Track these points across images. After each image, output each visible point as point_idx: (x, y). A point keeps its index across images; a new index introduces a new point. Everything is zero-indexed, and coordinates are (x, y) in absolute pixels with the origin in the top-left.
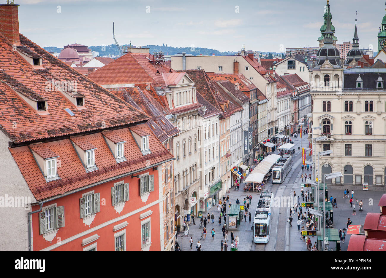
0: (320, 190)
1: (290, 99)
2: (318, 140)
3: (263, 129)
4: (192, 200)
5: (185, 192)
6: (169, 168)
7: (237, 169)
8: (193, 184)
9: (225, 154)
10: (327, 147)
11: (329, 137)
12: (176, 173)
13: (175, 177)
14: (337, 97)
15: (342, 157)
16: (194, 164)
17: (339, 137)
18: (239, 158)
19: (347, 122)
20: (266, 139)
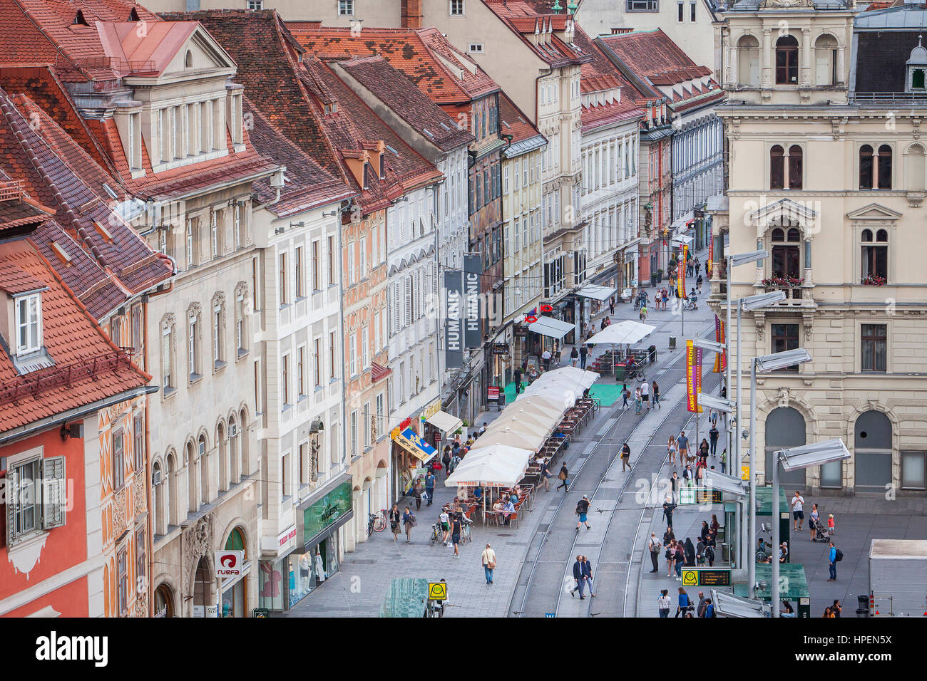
0: (758, 514)
1: (637, 136)
2: (751, 308)
3: (525, 263)
4: (227, 561)
5: (199, 529)
6: (128, 426)
7: (415, 432)
8: (228, 496)
9: (368, 365)
10: (786, 337)
11: (797, 295)
12: (158, 449)
13: (157, 466)
14: (828, 129)
15: (848, 375)
16: (237, 409)
17: (838, 296)
18: (427, 383)
19: (867, 235)
20: (536, 305)
